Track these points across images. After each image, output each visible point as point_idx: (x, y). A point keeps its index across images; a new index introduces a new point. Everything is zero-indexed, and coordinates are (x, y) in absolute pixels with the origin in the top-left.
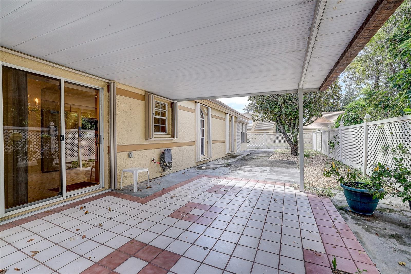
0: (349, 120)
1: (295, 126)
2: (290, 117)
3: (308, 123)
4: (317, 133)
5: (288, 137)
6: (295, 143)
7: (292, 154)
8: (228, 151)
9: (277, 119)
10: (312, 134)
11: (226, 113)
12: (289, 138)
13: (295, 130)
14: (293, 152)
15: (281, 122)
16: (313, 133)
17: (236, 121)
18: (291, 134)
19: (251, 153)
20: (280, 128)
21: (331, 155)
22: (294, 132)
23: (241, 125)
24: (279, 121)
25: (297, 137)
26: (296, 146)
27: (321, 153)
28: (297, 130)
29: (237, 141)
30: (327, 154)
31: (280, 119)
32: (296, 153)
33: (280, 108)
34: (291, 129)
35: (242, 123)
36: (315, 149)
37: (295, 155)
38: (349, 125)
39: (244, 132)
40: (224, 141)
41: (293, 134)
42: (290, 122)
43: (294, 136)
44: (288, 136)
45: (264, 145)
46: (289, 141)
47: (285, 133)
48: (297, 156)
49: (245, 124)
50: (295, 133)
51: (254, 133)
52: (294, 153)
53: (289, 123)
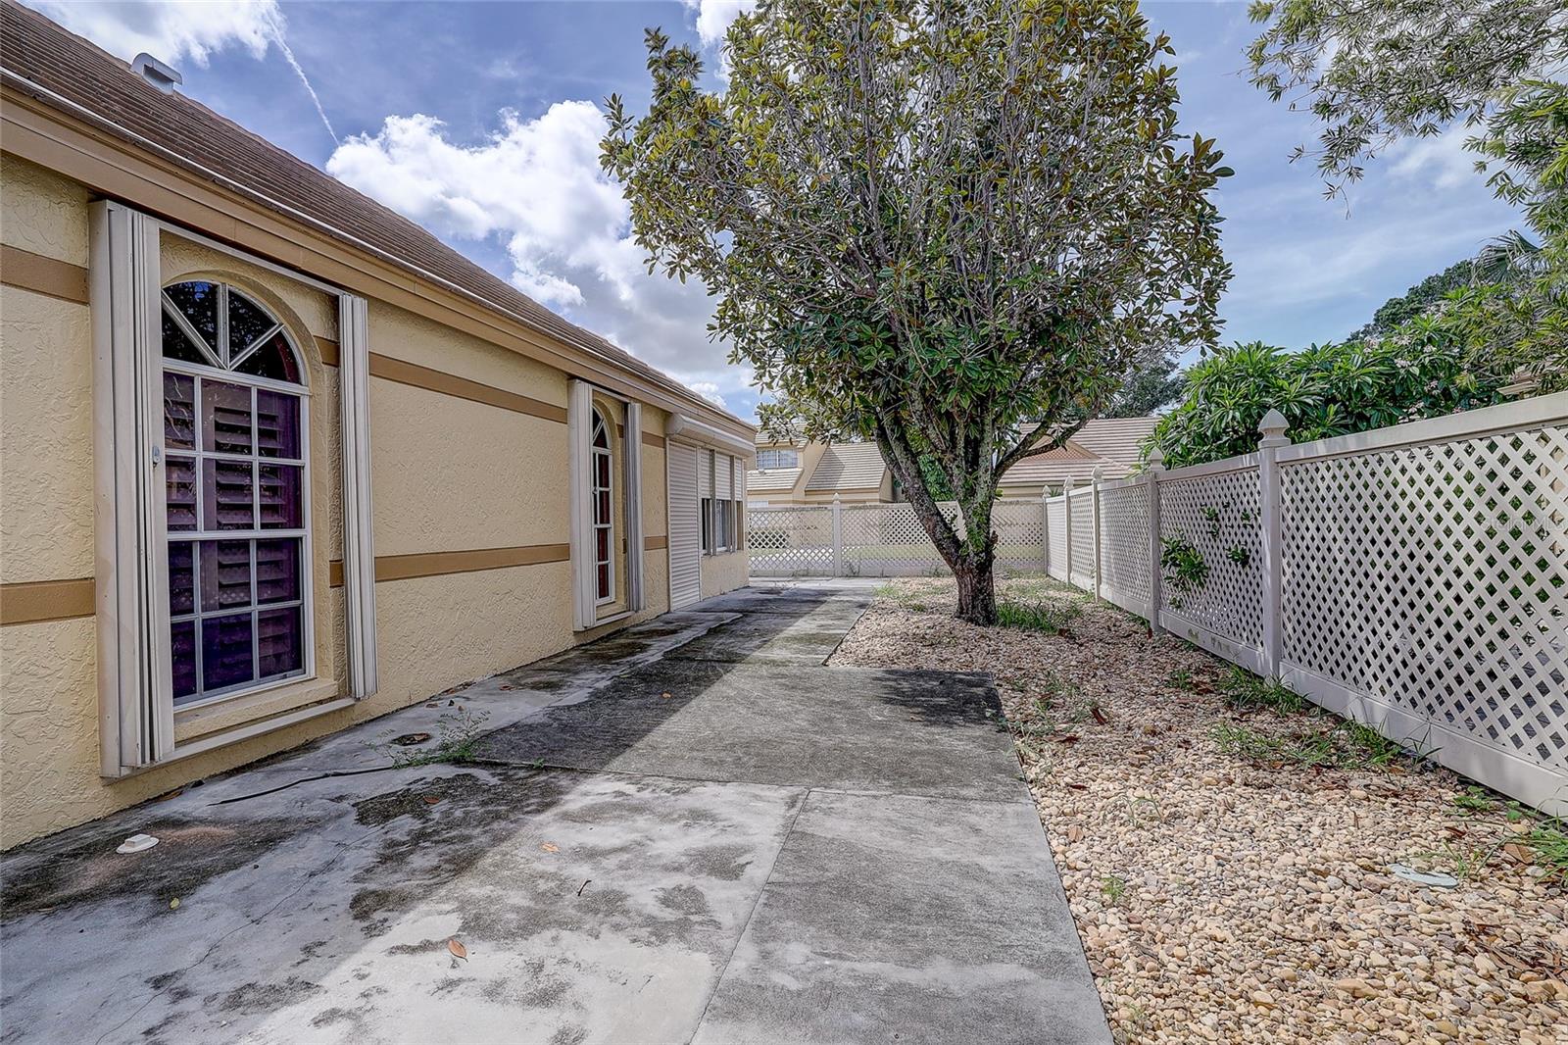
0: (1209, 434)
1: (976, 456)
2: (951, 397)
3: (1045, 441)
4: (1069, 498)
5: (943, 520)
6: (977, 554)
7: (961, 613)
8: (587, 610)
9: (879, 421)
10: (1044, 506)
11: (572, 377)
12: (945, 524)
13: (976, 479)
14: (967, 605)
15: (902, 438)
16: (1048, 500)
17: (667, 435)
18: (956, 503)
19: (746, 613)
20: (900, 469)
21: (1170, 619)
22: (971, 492)
23: (702, 458)
24: (892, 430)
25: (988, 519)
26: (985, 568)
27: (1099, 597)
28: (988, 478)
29: (670, 544)
30: (1145, 609)
31: (897, 421)
32: (985, 607)
33: (892, 342)
34: (956, 471)
35: (712, 451)
36: (1058, 572)
37: (977, 624)
38: (1208, 459)
39: (723, 493)
40: (562, 553)
41: (966, 499)
42: (952, 434)
43: (975, 513)
44: (939, 514)
45: (831, 558)
46: (948, 544)
47: (924, 501)
48: (991, 631)
49: (732, 457)
50: (980, 498)
51: (806, 503)
52: (974, 607)
53: (944, 438)
